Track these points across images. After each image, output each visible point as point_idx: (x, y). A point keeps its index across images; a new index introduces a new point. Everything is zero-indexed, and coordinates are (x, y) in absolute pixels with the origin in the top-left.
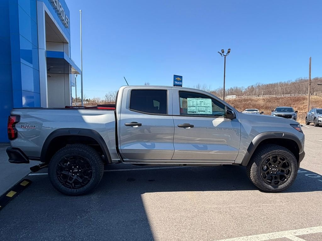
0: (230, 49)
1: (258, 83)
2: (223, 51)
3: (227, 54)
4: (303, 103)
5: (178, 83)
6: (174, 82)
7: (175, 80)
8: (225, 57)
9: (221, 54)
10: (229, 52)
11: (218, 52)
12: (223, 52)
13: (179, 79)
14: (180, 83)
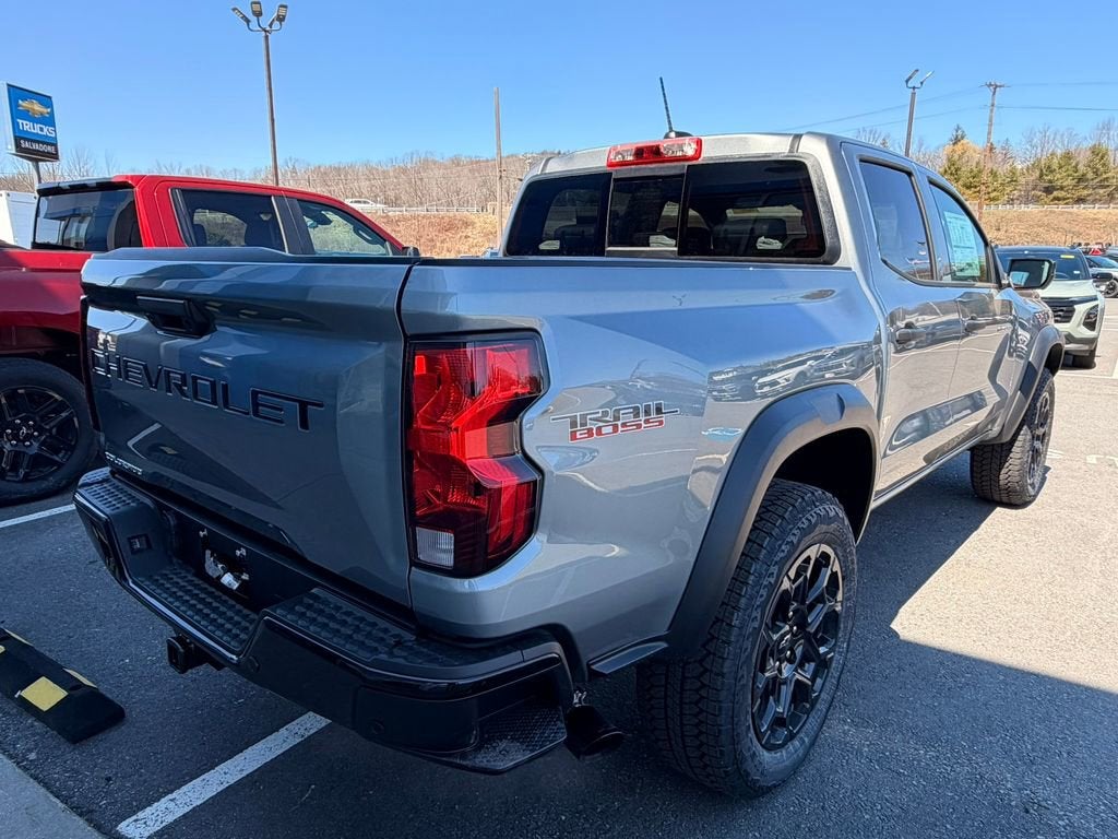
0: (285, 7)
1: (290, 159)
2: (256, 7)
3: (270, 26)
4: (466, 237)
5: (37, 131)
6: (15, 125)
7: (17, 113)
8: (267, 37)
9: (248, 21)
10: (281, 19)
11: (234, 9)
12: (258, 14)
13: (37, 107)
14: (47, 131)
